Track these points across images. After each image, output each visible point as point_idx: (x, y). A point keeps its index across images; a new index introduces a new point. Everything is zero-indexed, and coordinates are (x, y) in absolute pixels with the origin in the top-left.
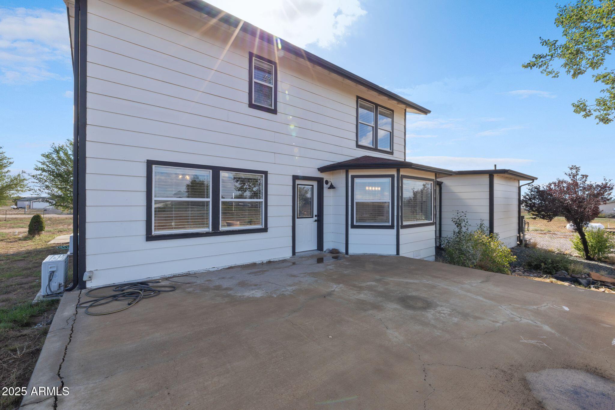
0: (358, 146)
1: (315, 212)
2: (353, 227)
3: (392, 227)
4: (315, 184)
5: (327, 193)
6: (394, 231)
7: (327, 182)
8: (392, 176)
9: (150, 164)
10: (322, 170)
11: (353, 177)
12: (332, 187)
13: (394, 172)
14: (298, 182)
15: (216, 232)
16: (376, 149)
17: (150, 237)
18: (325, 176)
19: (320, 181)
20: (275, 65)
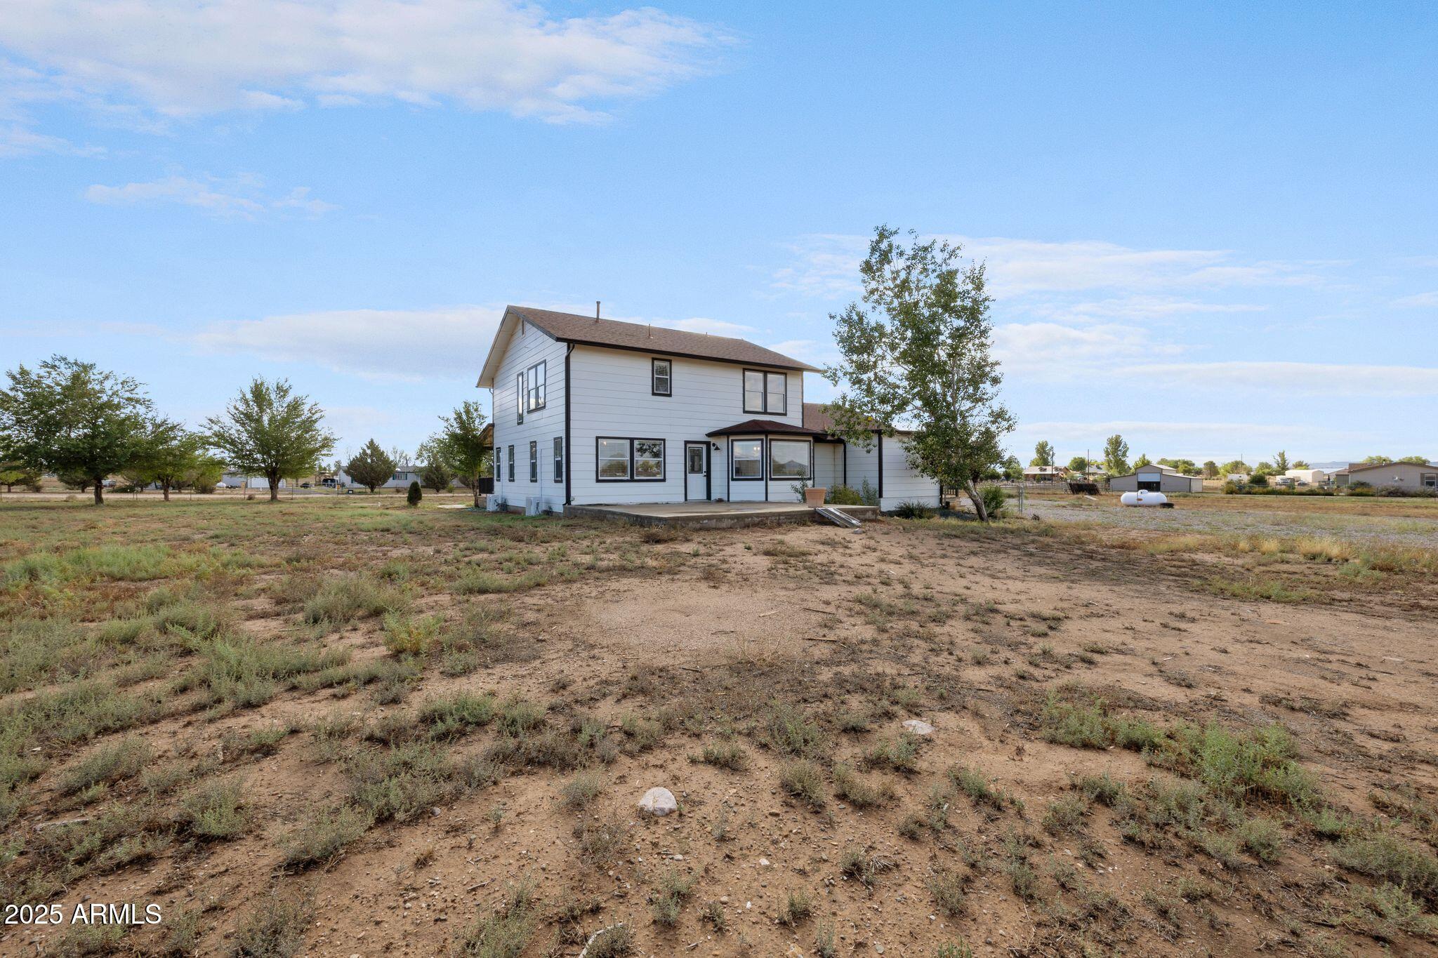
0: (745, 412)
1: (704, 469)
2: (733, 480)
3: (762, 479)
4: (704, 447)
5: (713, 453)
6: (763, 483)
7: (714, 445)
8: (762, 440)
9: (597, 438)
10: (709, 435)
11: (732, 441)
12: (717, 449)
13: (763, 437)
14: (689, 445)
15: (632, 480)
16: (765, 412)
17: (598, 481)
18: (712, 440)
19: (708, 444)
20: (670, 361)
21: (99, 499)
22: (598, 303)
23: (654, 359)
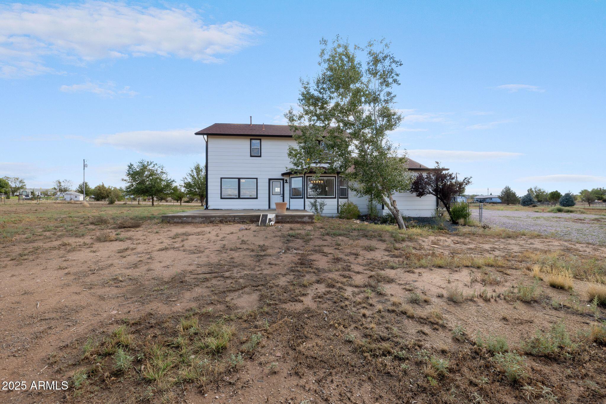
1: (282, 193)
2: (291, 198)
3: (303, 198)
4: (281, 182)
8: (302, 177)
9: (221, 178)
10: (283, 175)
11: (291, 178)
12: (286, 182)
14: (272, 181)
15: (239, 198)
17: (222, 198)
18: (285, 178)
19: (283, 180)
20: (260, 140)
21: (153, 204)
22: (251, 117)
23: (251, 139)
